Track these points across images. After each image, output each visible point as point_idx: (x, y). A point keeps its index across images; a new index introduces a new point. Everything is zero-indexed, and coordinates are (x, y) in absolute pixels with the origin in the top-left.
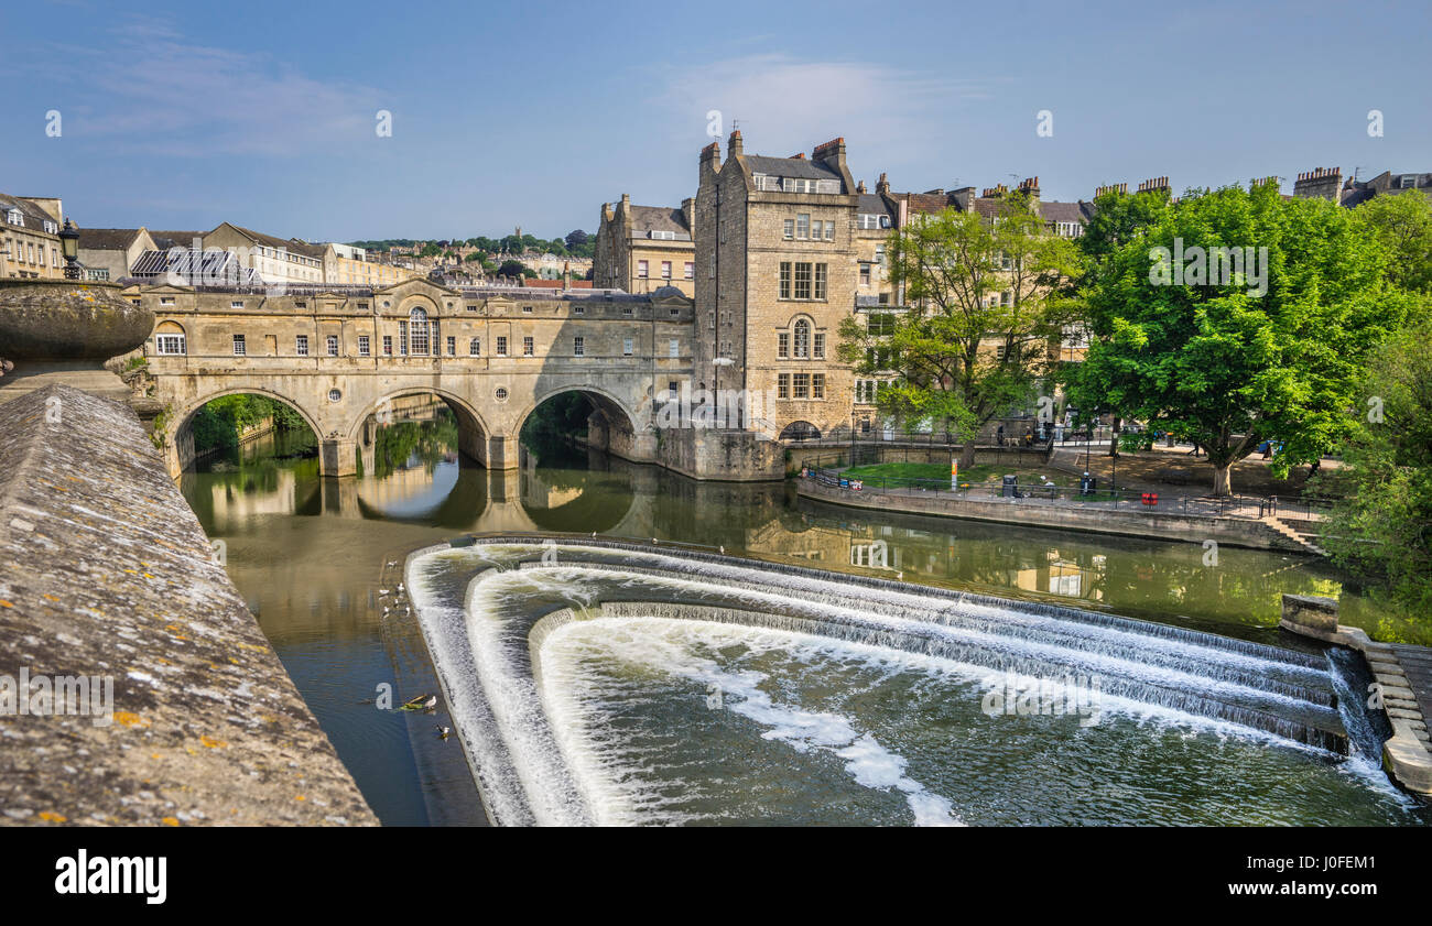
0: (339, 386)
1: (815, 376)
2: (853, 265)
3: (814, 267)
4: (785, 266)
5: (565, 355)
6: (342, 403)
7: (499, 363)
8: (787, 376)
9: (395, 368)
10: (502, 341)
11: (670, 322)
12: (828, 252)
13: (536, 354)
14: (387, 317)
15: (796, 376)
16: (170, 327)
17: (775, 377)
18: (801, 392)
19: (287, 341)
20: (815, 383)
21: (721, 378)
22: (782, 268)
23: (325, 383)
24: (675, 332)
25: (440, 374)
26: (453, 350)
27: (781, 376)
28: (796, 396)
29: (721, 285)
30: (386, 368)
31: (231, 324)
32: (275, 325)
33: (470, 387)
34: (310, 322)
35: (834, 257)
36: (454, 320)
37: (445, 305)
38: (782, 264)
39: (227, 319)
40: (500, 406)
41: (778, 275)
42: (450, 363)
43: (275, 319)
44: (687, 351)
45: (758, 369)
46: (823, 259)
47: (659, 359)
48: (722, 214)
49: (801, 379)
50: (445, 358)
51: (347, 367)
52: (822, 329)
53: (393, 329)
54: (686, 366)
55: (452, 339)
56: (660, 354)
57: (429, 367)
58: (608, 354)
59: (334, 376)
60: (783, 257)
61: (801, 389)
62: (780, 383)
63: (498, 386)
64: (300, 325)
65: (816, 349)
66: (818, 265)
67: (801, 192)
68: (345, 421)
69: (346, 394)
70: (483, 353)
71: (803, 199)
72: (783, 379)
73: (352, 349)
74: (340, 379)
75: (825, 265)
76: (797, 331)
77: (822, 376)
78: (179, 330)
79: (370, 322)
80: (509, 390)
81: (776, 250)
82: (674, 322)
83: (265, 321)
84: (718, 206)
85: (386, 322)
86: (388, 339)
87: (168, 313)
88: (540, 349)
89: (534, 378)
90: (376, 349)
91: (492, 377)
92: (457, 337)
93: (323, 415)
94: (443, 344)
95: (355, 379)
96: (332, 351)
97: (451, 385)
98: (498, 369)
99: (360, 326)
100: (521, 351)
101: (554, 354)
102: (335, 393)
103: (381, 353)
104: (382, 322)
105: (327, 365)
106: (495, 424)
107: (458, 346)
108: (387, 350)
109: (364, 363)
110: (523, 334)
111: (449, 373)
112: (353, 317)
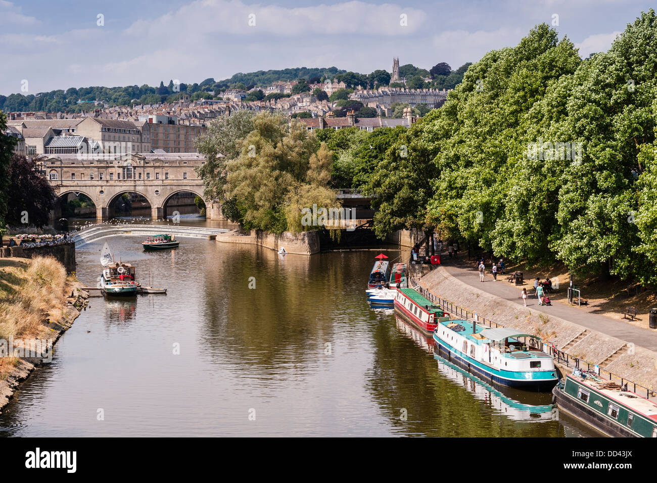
0: (103, 190)
5: (180, 179)
6: (103, 196)
7: (156, 183)
9: (121, 184)
10: (157, 174)
13: (169, 179)
14: (119, 167)
16: (54, 171)
19: (87, 175)
23: (99, 189)
25: (136, 186)
26: (140, 177)
30: (118, 184)
32: (84, 170)
33: (147, 190)
34: (95, 169)
36: (141, 167)
37: (138, 163)
39: (70, 169)
40: (156, 196)
42: (140, 182)
43: (84, 168)
50: (138, 180)
51: (105, 183)
53: (120, 171)
55: (140, 174)
57: (132, 183)
58: (195, 179)
59: (102, 186)
63: (156, 190)
64: (92, 170)
68: (105, 201)
69: (105, 192)
70: (150, 179)
73: (108, 178)
74: (104, 188)
78: (56, 172)
79: (113, 169)
80: (160, 191)
83: (81, 169)
85: (119, 169)
86: (119, 174)
87: (53, 167)
88: (170, 177)
89: (168, 187)
90: (115, 177)
91: (153, 187)
92: (142, 173)
93: (98, 199)
94: (137, 176)
95: (108, 187)
96: (101, 178)
97: (140, 190)
98: (156, 184)
99: (110, 170)
100: (164, 178)
101: (176, 179)
102: (102, 192)
103: (117, 179)
104: (117, 168)
105: (100, 183)
106: (155, 203)
107: (142, 176)
108: (119, 178)
109: (111, 183)
110: (165, 172)
111: (139, 185)
112: (109, 167)
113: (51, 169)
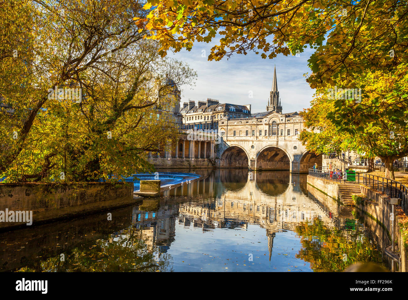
0: (254, 145)
6: (253, 150)
7: (295, 137)
9: (267, 139)
10: (296, 131)
14: (266, 124)
16: (223, 129)
19: (244, 132)
23: (251, 144)
26: (281, 133)
30: (265, 139)
31: (234, 128)
32: (242, 128)
33: (286, 145)
34: (249, 127)
36: (283, 124)
39: (233, 127)
40: (294, 151)
42: (281, 138)
43: (242, 126)
50: (280, 136)
51: (256, 139)
53: (267, 128)
55: (282, 130)
57: (276, 139)
59: (253, 141)
63: (294, 145)
64: (247, 128)
68: (254, 155)
69: (255, 147)
70: (291, 135)
73: (258, 134)
74: (254, 142)
79: (262, 126)
80: (297, 146)
83: (240, 127)
85: (266, 126)
86: (266, 130)
87: (222, 126)
91: (292, 142)
92: (284, 129)
93: (250, 152)
95: (257, 142)
96: (253, 135)
97: (281, 145)
98: (295, 140)
99: (260, 127)
102: (252, 147)
103: (264, 135)
104: (264, 126)
105: (252, 138)
107: (284, 132)
108: (266, 134)
109: (260, 138)
110: (302, 128)
111: (281, 141)
112: (259, 125)
113: (221, 128)
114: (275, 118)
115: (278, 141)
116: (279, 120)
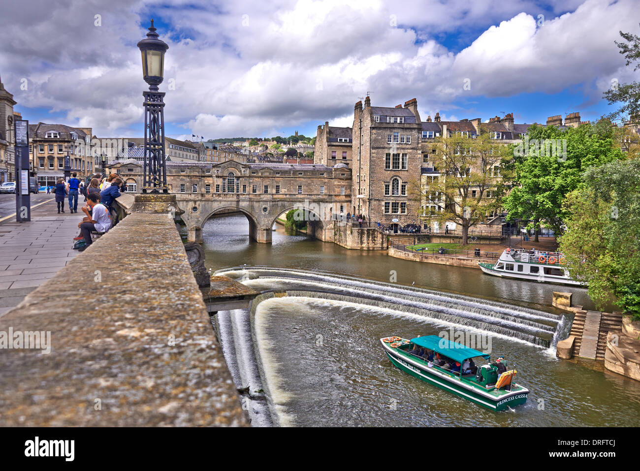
0: (197, 206)
1: (402, 203)
2: (419, 154)
3: (401, 155)
4: (388, 155)
5: (294, 193)
6: (198, 213)
7: (265, 196)
8: (389, 203)
9: (221, 198)
10: (266, 187)
11: (341, 179)
12: (408, 149)
13: (281, 193)
14: (218, 177)
15: (393, 203)
16: (131, 181)
17: (383, 203)
18: (395, 211)
19: (176, 187)
20: (402, 206)
21: (361, 204)
22: (387, 156)
23: (191, 204)
24: (343, 184)
25: (239, 201)
26: (244, 190)
27: (386, 203)
28: (393, 212)
29: (361, 163)
30: (217, 198)
32: (172, 180)
33: (252, 207)
34: (186, 179)
35: (411, 151)
36: (246, 178)
38: (387, 154)
40: (264, 215)
41: (385, 159)
42: (244, 196)
43: (172, 178)
44: (348, 192)
45: (375, 200)
46: (406, 151)
47: (336, 195)
48: (362, 132)
49: (395, 205)
50: (242, 194)
51: (200, 198)
52: (405, 183)
53: (220, 182)
54: (348, 199)
55: (245, 186)
56: (336, 193)
57: (235, 198)
58: (313, 193)
59: (195, 202)
60: (387, 151)
61: (395, 209)
62: (386, 206)
63: (264, 206)
64: (182, 180)
65: (402, 191)
66: (403, 154)
67: (395, 122)
68: (199, 221)
69: (200, 209)
70: (258, 193)
71: (396, 125)
72: (387, 204)
73: (204, 190)
74: (198, 203)
75: (406, 154)
76: (393, 183)
77: (405, 203)
78: (134, 182)
79: (211, 179)
81: (384, 148)
82: (343, 179)
83: (168, 178)
84: (361, 128)
85: (218, 179)
86: (218, 186)
87: (130, 175)
88: (283, 191)
89: (280, 203)
90: (213, 190)
91: (261, 203)
92: (247, 185)
93: (189, 217)
94: (241, 188)
95: (203, 203)
96: (194, 191)
97: (244, 206)
98: (264, 199)
99: (207, 181)
100: (274, 191)
101: (289, 193)
102: (195, 209)
103: (215, 192)
104: (215, 179)
105: (193, 197)
106: (263, 223)
107: (247, 189)
108: (217, 191)
109: (208, 196)
110: (275, 184)
111: (243, 201)
112: (204, 177)
113: (127, 178)
114: (233, 169)
115: (238, 202)
116: (241, 171)
